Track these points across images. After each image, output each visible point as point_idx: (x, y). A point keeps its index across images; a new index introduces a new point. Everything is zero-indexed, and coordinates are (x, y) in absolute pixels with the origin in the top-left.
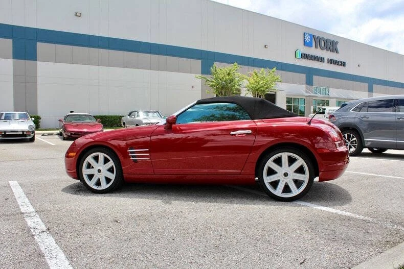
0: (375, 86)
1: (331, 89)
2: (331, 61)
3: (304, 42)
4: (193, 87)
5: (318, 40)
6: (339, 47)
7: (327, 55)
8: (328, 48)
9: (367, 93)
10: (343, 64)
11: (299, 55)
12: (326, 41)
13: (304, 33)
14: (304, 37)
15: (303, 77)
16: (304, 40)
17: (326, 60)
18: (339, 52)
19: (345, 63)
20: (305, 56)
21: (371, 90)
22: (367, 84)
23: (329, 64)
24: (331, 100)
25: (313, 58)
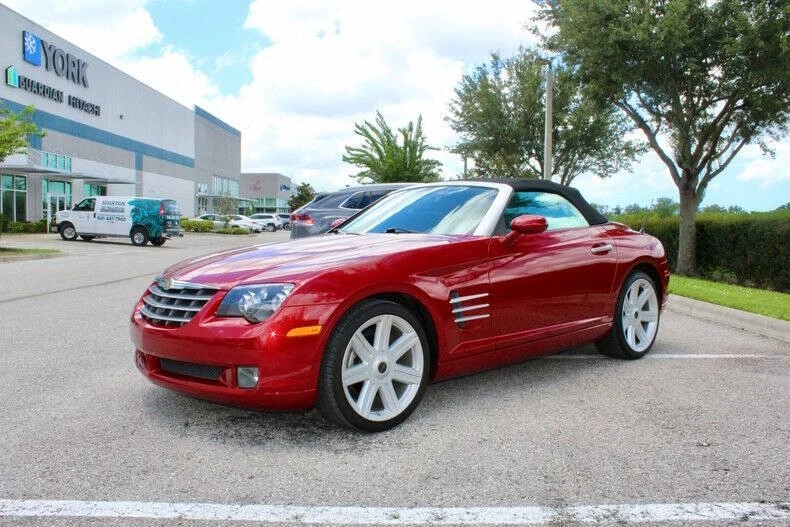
0: (147, 160)
1: (75, 159)
2: (75, 103)
3: (24, 53)
5: (52, 50)
6: (90, 74)
7: (68, 88)
8: (70, 75)
9: (133, 171)
10: (95, 110)
11: (13, 80)
12: (67, 58)
13: (24, 33)
14: (24, 41)
16: (24, 47)
17: (65, 98)
18: (89, 83)
19: (98, 108)
20: (26, 84)
21: (139, 166)
22: (134, 154)
23: (71, 107)
24: (75, 182)
25: (41, 90)
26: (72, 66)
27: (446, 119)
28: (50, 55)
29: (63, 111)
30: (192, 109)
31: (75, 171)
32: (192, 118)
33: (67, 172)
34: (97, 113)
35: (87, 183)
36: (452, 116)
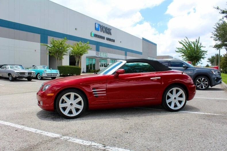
0: (128, 53)
1: (108, 54)
2: (108, 39)
3: (95, 28)
4: (35, 51)
5: (102, 27)
6: (112, 32)
7: (106, 36)
8: (107, 32)
9: (124, 56)
11: (93, 35)
12: (106, 28)
13: (95, 23)
14: (95, 25)
15: (95, 46)
16: (95, 27)
17: (106, 38)
18: (112, 34)
19: (114, 40)
20: (96, 36)
21: (126, 55)
22: (124, 52)
23: (107, 41)
24: (108, 59)
25: (99, 37)
26: (107, 30)
27: (211, 37)
28: (102, 28)
29: (105, 41)
30: (142, 38)
31: (108, 57)
32: (141, 41)
33: (106, 57)
34: (114, 41)
35: (111, 60)
36: (213, 36)
